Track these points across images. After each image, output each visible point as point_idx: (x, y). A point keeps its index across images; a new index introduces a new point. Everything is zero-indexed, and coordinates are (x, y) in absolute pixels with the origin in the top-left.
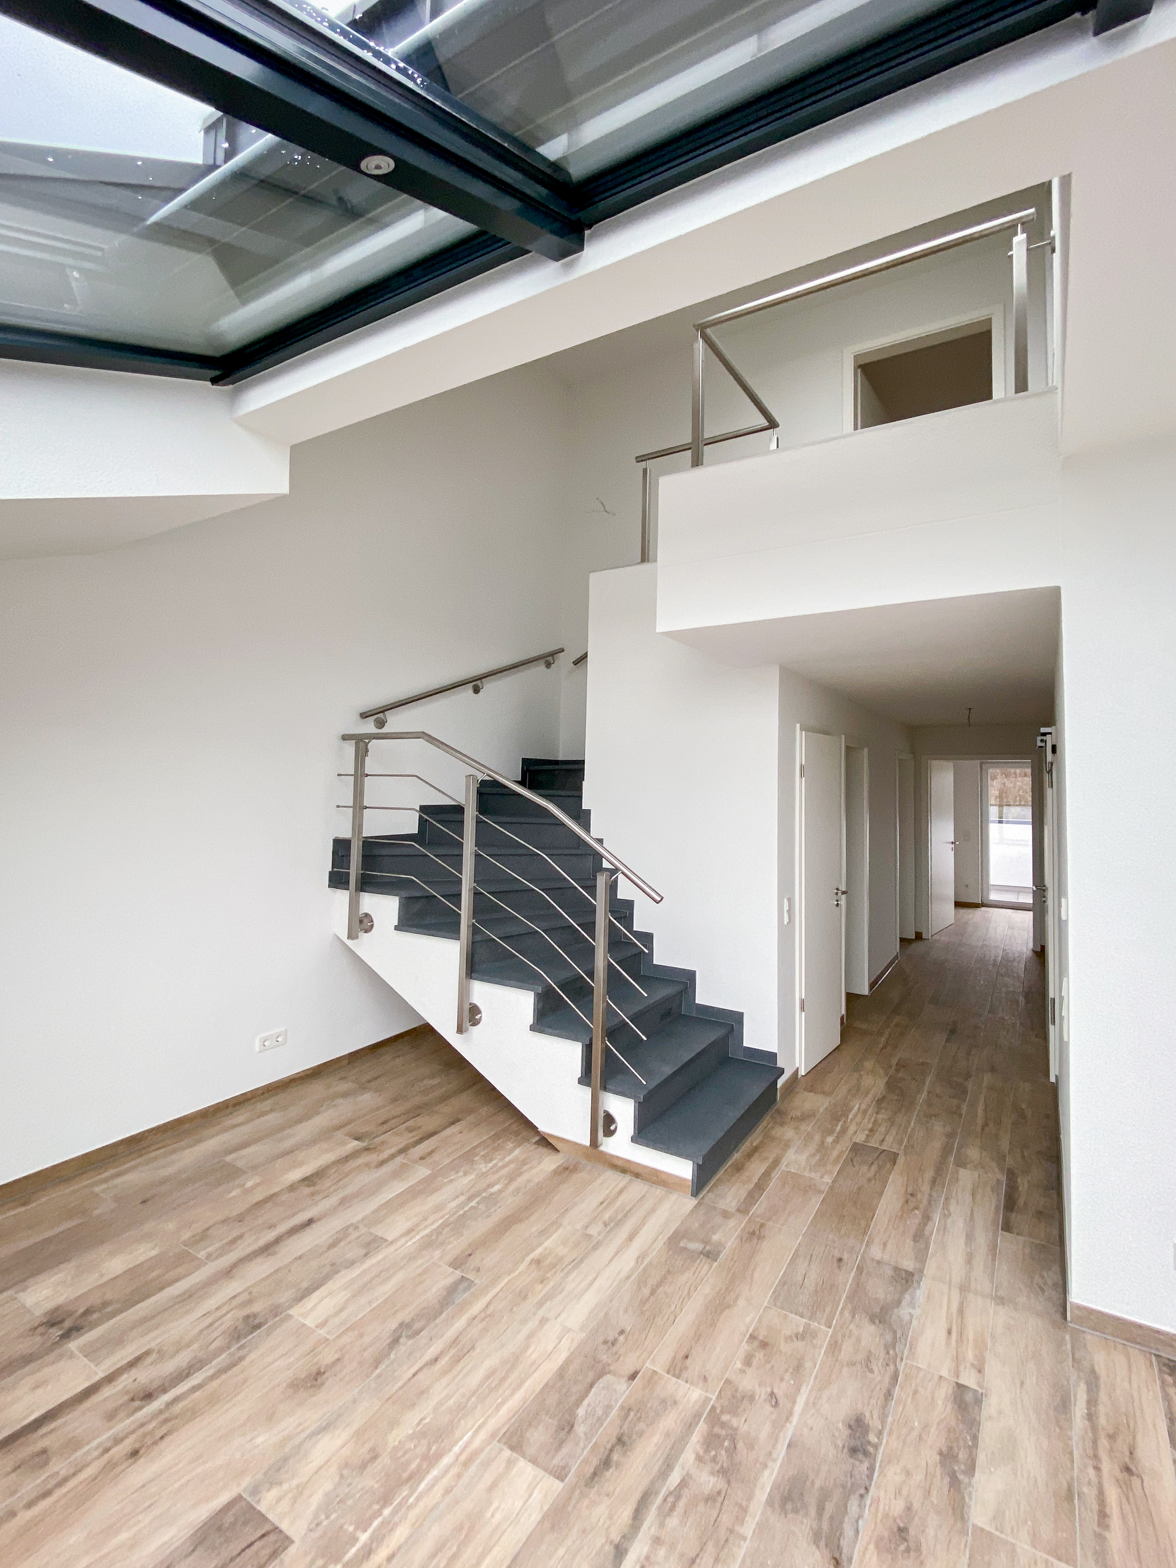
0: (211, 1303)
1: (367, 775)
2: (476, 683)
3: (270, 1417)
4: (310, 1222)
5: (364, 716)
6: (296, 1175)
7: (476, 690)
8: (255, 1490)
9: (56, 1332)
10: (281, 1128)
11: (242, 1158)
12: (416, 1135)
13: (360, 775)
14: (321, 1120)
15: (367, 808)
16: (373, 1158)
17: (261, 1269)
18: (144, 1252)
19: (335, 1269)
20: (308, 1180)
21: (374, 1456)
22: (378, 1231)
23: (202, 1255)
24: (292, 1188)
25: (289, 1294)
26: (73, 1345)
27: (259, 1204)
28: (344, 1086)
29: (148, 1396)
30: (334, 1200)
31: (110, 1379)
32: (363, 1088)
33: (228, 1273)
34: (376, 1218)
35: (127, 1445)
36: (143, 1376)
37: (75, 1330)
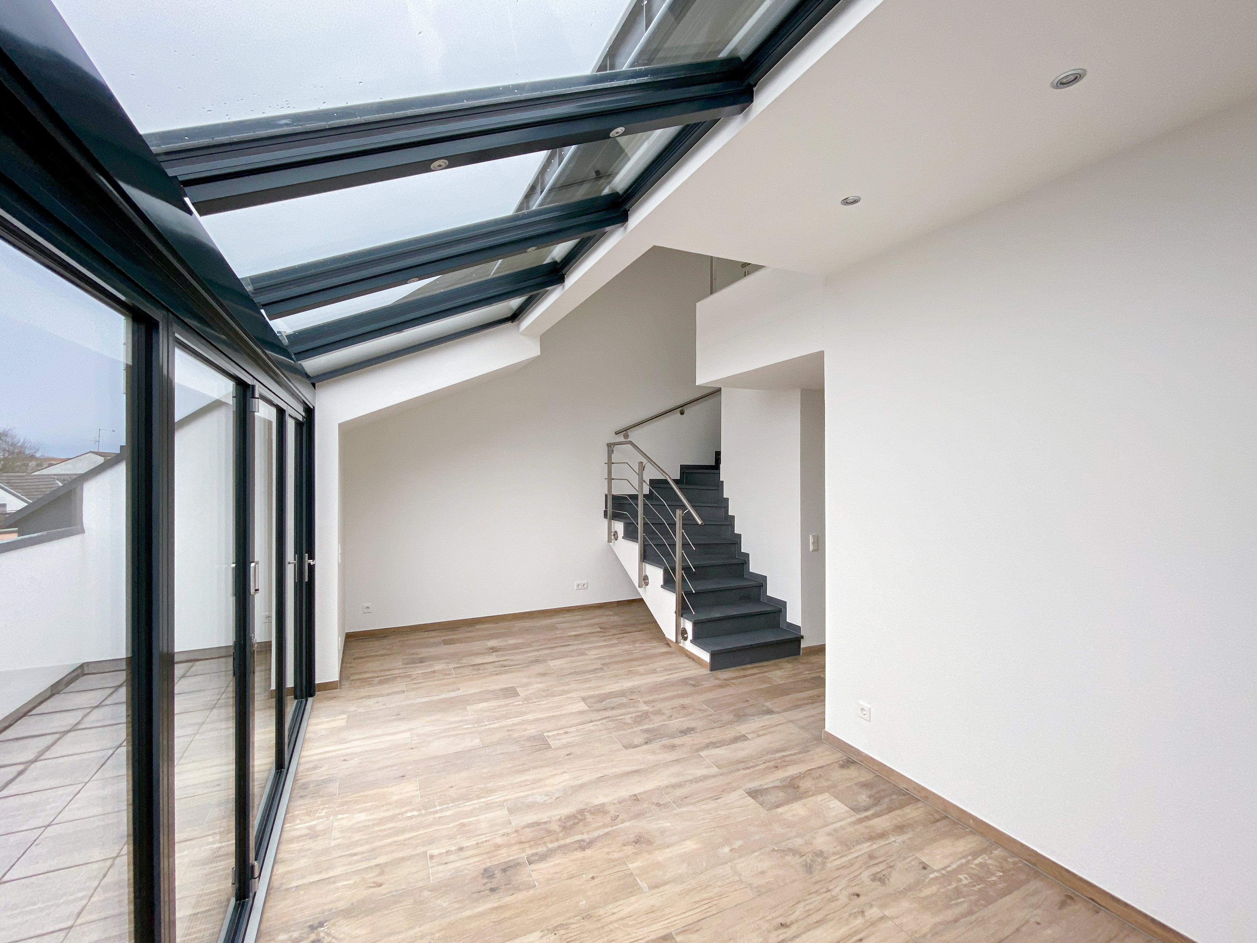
0: (529, 655)
1: (613, 463)
2: (681, 409)
3: (529, 677)
4: (569, 645)
5: (617, 433)
6: (573, 633)
7: (682, 413)
8: (518, 687)
9: (492, 651)
10: (578, 621)
11: (559, 626)
12: (622, 632)
13: (610, 463)
14: (593, 621)
15: (613, 479)
16: (602, 634)
17: (547, 651)
18: (520, 641)
19: (567, 656)
20: (576, 635)
21: (548, 690)
22: (586, 652)
23: (534, 645)
24: (570, 636)
25: (550, 658)
26: (494, 654)
27: (557, 638)
28: (611, 613)
29: (505, 666)
30: (579, 642)
31: (498, 661)
32: (616, 614)
33: (538, 650)
34: (590, 649)
35: (497, 673)
36: (505, 663)
37: (496, 651)
